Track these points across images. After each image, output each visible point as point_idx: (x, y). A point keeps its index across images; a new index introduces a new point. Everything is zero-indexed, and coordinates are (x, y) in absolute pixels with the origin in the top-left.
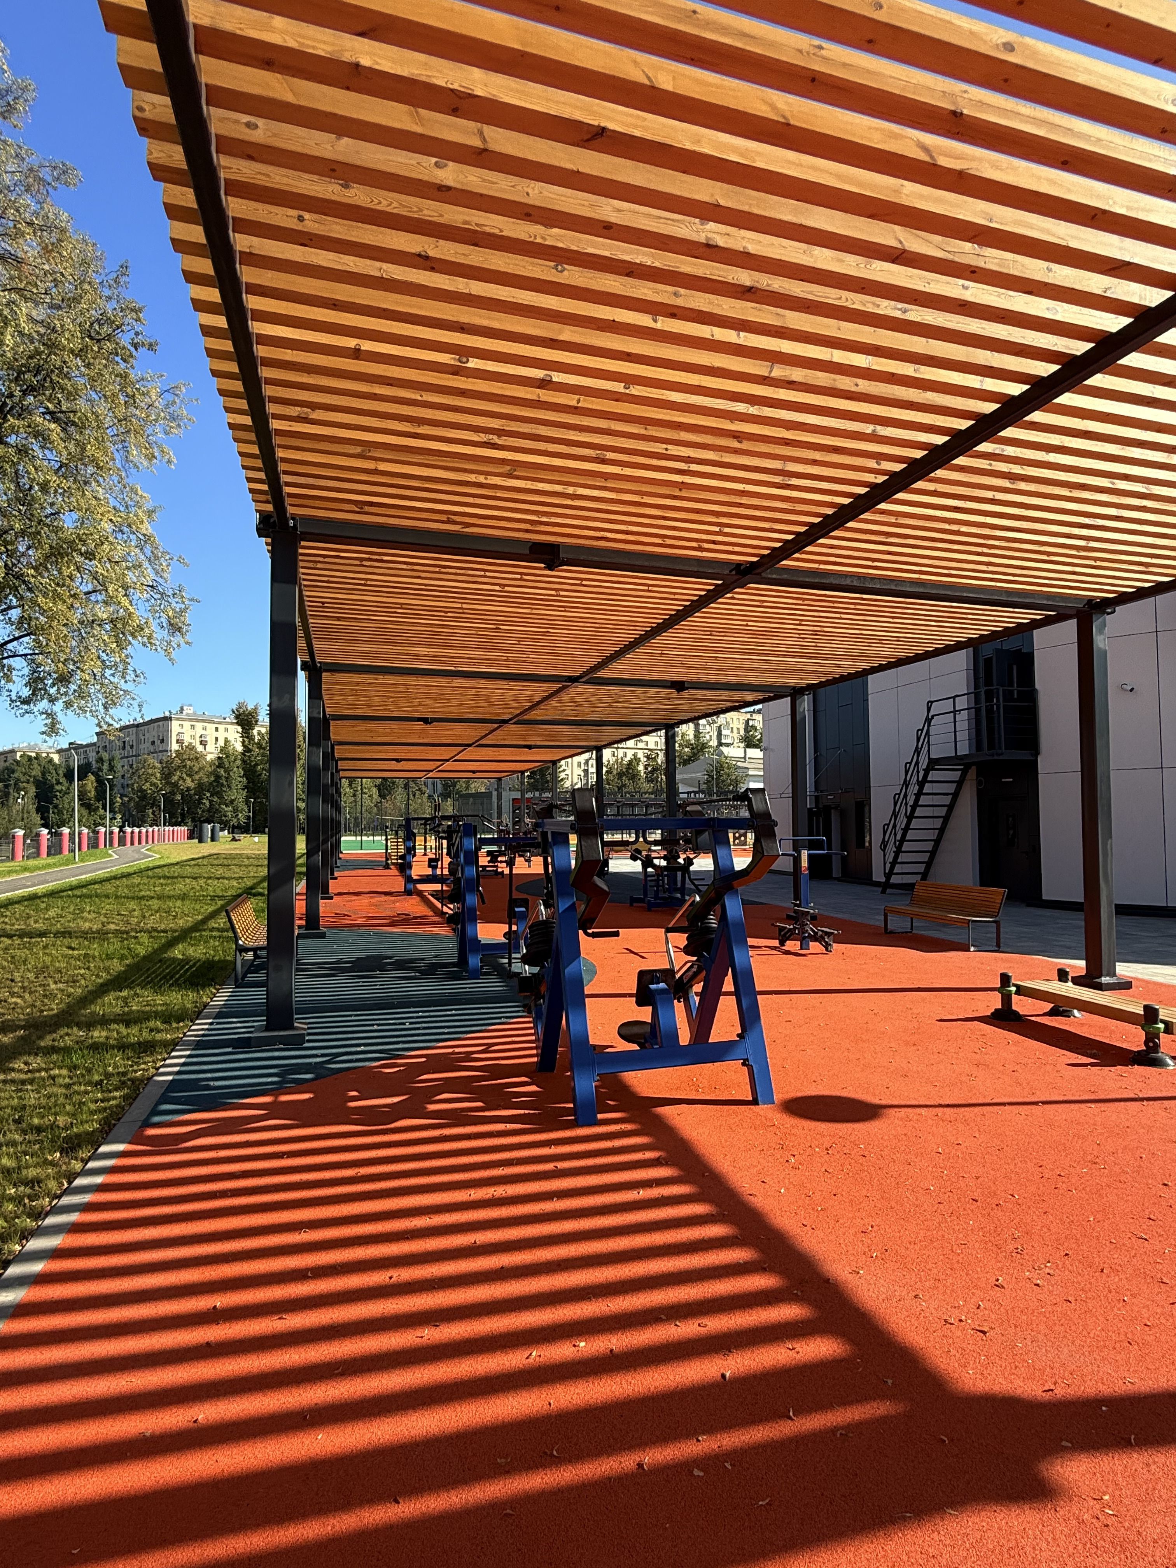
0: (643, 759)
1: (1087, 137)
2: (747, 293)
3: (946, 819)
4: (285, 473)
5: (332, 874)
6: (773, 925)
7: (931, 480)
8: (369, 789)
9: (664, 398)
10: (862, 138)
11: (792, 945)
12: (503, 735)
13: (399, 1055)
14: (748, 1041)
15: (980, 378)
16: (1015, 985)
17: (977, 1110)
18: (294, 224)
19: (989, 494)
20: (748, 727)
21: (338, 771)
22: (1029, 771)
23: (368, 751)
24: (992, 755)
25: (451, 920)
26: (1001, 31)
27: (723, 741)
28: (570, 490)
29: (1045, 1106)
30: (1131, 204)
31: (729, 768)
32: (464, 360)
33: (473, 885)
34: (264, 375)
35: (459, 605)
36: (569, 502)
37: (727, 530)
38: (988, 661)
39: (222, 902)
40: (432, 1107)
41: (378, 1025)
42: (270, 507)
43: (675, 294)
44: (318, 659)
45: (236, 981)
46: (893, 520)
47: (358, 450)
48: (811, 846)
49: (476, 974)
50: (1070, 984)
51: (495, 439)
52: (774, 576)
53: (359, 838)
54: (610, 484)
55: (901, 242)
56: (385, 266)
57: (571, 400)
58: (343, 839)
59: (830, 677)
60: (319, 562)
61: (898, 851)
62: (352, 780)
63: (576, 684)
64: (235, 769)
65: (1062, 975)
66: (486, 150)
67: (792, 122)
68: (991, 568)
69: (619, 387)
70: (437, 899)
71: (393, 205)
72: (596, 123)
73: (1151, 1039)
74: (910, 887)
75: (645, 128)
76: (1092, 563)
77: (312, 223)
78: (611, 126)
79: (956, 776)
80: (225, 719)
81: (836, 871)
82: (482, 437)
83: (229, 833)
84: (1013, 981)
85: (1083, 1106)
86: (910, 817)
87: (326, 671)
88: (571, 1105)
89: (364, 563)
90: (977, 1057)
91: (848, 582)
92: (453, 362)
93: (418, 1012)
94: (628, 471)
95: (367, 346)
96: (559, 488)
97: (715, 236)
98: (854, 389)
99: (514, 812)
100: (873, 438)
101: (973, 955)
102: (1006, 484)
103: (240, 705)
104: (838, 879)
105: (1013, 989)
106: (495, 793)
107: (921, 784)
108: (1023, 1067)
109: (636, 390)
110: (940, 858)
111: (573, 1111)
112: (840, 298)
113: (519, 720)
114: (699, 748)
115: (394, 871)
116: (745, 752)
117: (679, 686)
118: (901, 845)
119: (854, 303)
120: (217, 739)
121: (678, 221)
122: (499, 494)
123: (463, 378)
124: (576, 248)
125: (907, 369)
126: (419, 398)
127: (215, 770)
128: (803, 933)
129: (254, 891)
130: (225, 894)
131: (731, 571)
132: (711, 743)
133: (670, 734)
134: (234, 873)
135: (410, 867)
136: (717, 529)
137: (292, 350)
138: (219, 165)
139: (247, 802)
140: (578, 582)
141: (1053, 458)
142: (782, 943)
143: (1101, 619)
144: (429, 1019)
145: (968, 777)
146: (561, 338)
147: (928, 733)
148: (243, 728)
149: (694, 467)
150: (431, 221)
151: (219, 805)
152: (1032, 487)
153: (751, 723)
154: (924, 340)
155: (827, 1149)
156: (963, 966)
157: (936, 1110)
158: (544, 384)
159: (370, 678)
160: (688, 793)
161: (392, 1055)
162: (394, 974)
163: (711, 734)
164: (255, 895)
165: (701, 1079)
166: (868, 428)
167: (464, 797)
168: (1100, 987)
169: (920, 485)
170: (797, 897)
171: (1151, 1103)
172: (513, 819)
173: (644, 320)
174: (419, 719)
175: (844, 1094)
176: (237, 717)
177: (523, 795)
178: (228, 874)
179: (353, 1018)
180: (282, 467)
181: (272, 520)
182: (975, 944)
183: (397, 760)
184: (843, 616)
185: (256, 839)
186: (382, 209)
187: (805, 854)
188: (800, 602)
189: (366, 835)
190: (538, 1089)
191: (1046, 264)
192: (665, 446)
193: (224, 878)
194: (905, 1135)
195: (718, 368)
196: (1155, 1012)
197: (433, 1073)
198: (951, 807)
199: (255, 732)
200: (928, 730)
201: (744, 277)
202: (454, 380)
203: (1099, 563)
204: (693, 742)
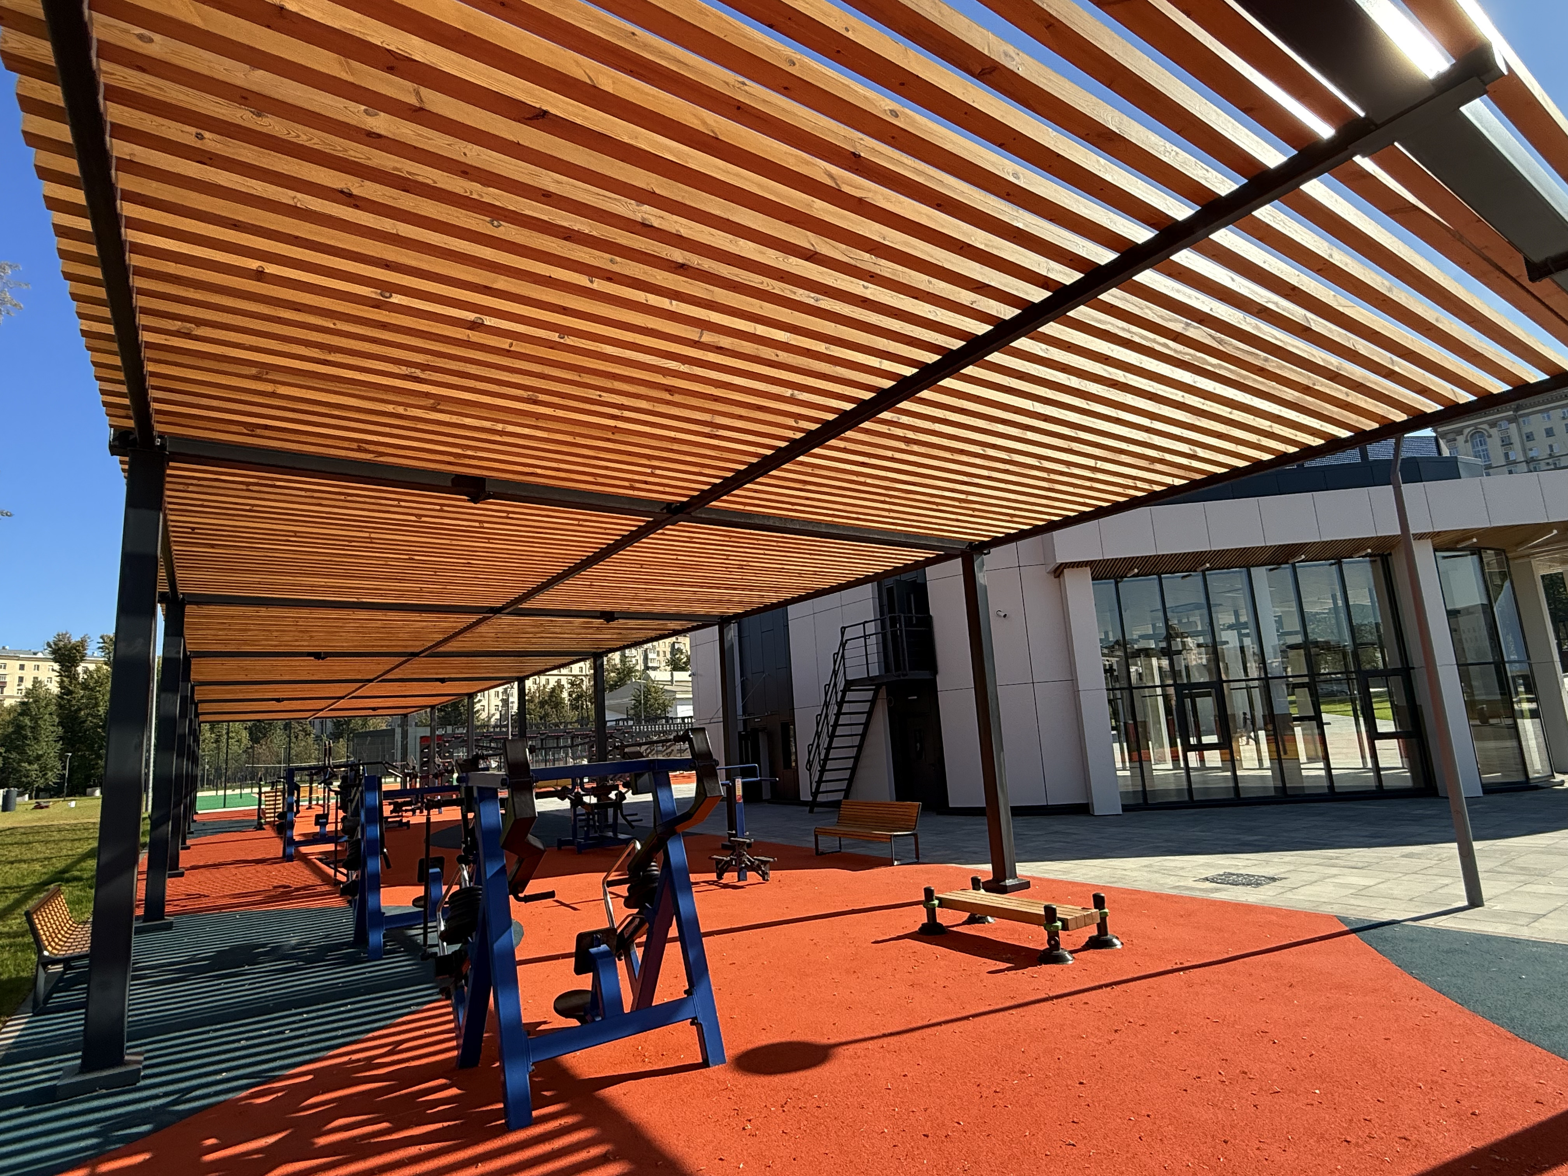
0: (567, 686)
1: (953, 189)
2: (681, 269)
3: (863, 736)
4: (155, 388)
5: (184, 842)
6: (710, 858)
7: (842, 439)
8: (237, 733)
9: (599, 350)
10: (781, 159)
11: (730, 877)
12: (412, 669)
13: (275, 1077)
14: (696, 997)
15: (879, 359)
16: (937, 898)
17: (917, 1034)
18: (191, 141)
19: (889, 454)
20: (674, 651)
21: (197, 715)
22: (930, 690)
23: (241, 691)
24: (899, 676)
25: (347, 890)
26: (888, 101)
27: (650, 665)
28: (500, 427)
29: (976, 1019)
30: (988, 243)
31: (656, 692)
32: (388, 294)
33: (376, 847)
34: (136, 285)
35: (367, 535)
36: (498, 438)
37: (658, 472)
38: (890, 591)
39: (16, 895)
40: (322, 1141)
41: (247, 1039)
42: (131, 423)
43: (611, 261)
44: (181, 590)
45: (35, 1007)
46: (809, 470)
47: (254, 371)
48: (744, 773)
49: (378, 954)
50: (982, 891)
51: (418, 373)
52: (703, 516)
53: (221, 793)
54: (540, 424)
55: (813, 245)
56: (299, 195)
57: (504, 343)
58: (199, 794)
59: (755, 606)
60: (192, 484)
61: (823, 770)
62: (213, 724)
63: (498, 615)
64: (47, 716)
65: (976, 884)
66: (421, 109)
67: (720, 137)
68: (892, 514)
69: (554, 336)
70: (327, 864)
71: (313, 141)
72: (538, 106)
73: (1053, 936)
74: (836, 804)
75: (585, 118)
76: (970, 512)
77: (212, 142)
78: (553, 111)
79: (869, 695)
80: (35, 654)
81: (766, 794)
82: (404, 370)
83: (30, 798)
84: (936, 895)
85: (1006, 1013)
86: (832, 737)
87: (190, 603)
88: (501, 1106)
89: (251, 488)
90: (912, 977)
91: (771, 523)
92: (374, 296)
93: (301, 1014)
94: (560, 413)
95: (271, 269)
96: (487, 424)
97: (650, 217)
98: (775, 359)
99: (422, 751)
100: (792, 401)
101: (897, 868)
102: (902, 446)
103: (60, 637)
104: (769, 801)
105: (936, 902)
106: (398, 731)
107: (840, 704)
108: (952, 981)
109: (570, 341)
110: (861, 773)
111: (503, 1113)
112: (762, 283)
113: (432, 652)
114: (626, 673)
115: (269, 832)
116: (672, 675)
117: (609, 616)
118: (825, 764)
119: (774, 289)
120: (21, 679)
121: (615, 199)
122: (420, 426)
123: (384, 312)
124: (514, 209)
125: (820, 347)
126: (332, 326)
127: (15, 719)
128: (741, 864)
129: (67, 875)
130: (21, 884)
131: (662, 510)
132: (638, 667)
133: (598, 663)
134: (38, 852)
135: (291, 825)
136: (649, 471)
137: (176, 263)
138: (100, 69)
139: (62, 757)
140: (505, 515)
141: (938, 427)
142: (720, 877)
143: (980, 559)
144: (316, 1021)
145: (880, 696)
146: (495, 286)
147: (843, 657)
148: (62, 665)
149: (627, 414)
150: (357, 162)
151: (18, 763)
152: (923, 450)
153: (677, 646)
154: (833, 325)
155: (782, 1107)
156: (889, 881)
157: (881, 1041)
158: (474, 326)
159: (250, 611)
160: (616, 720)
161: (265, 1078)
162: (268, 966)
163: (638, 658)
164: (68, 881)
165: (646, 1046)
166: (788, 392)
167: (361, 737)
168: (1003, 890)
169: (833, 442)
170: (732, 826)
171: (1060, 1000)
172: (421, 759)
173: (582, 280)
174: (309, 654)
175: (794, 1038)
176: (54, 652)
177: (433, 731)
178: (29, 855)
179: (211, 1035)
180: (151, 381)
181: (131, 437)
182: (899, 857)
183: (278, 700)
184: (767, 552)
185: (73, 804)
186: (301, 142)
187: (739, 782)
188: (727, 539)
189: (230, 788)
190: (459, 1092)
191: (927, 278)
192: (599, 393)
193: (20, 861)
194: (855, 1074)
195: (652, 329)
196: (1054, 911)
197: (323, 1093)
198: (867, 725)
199: (80, 669)
200: (843, 653)
201: (678, 255)
202: (373, 312)
203: (976, 513)
204: (619, 666)
